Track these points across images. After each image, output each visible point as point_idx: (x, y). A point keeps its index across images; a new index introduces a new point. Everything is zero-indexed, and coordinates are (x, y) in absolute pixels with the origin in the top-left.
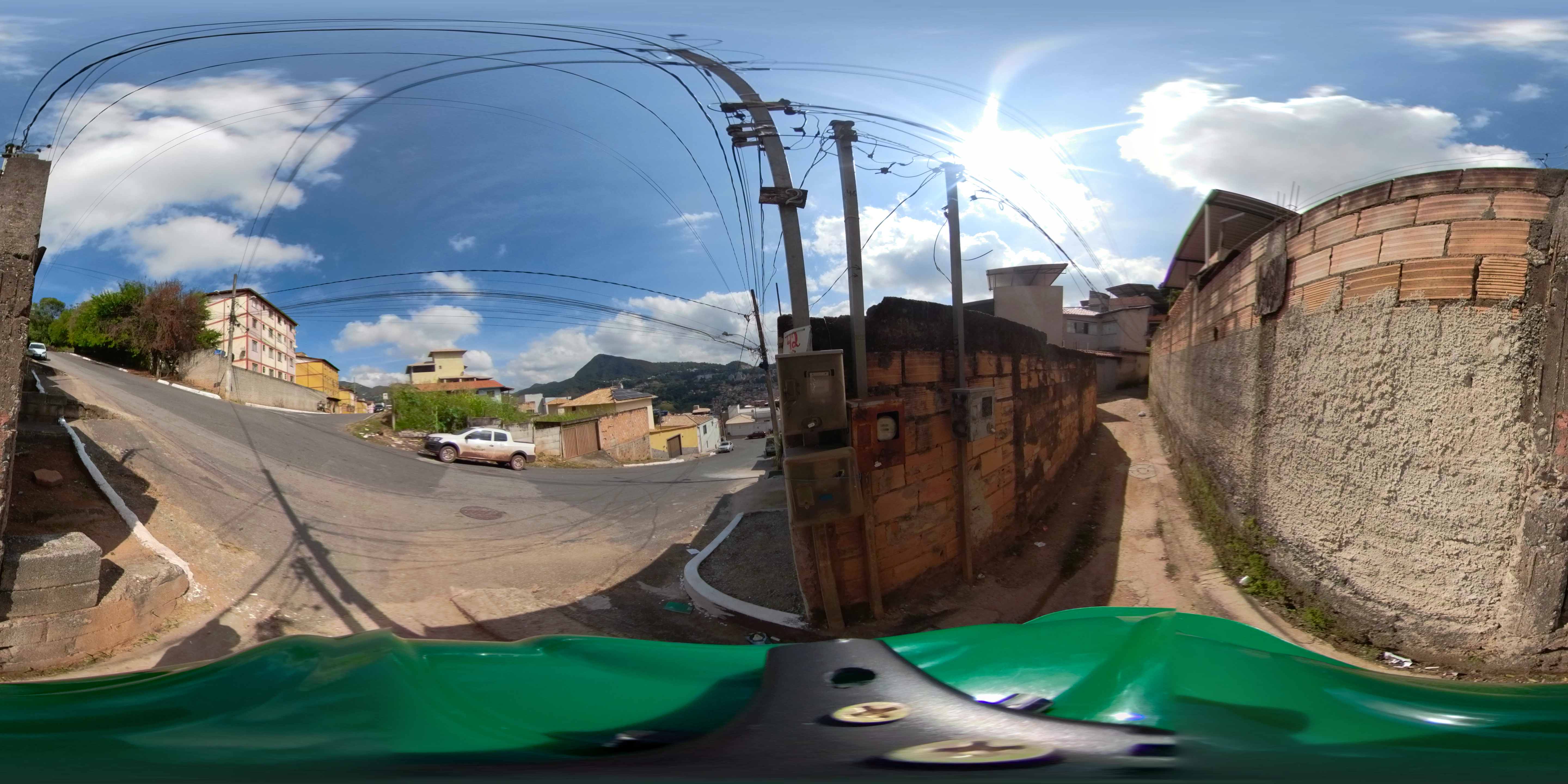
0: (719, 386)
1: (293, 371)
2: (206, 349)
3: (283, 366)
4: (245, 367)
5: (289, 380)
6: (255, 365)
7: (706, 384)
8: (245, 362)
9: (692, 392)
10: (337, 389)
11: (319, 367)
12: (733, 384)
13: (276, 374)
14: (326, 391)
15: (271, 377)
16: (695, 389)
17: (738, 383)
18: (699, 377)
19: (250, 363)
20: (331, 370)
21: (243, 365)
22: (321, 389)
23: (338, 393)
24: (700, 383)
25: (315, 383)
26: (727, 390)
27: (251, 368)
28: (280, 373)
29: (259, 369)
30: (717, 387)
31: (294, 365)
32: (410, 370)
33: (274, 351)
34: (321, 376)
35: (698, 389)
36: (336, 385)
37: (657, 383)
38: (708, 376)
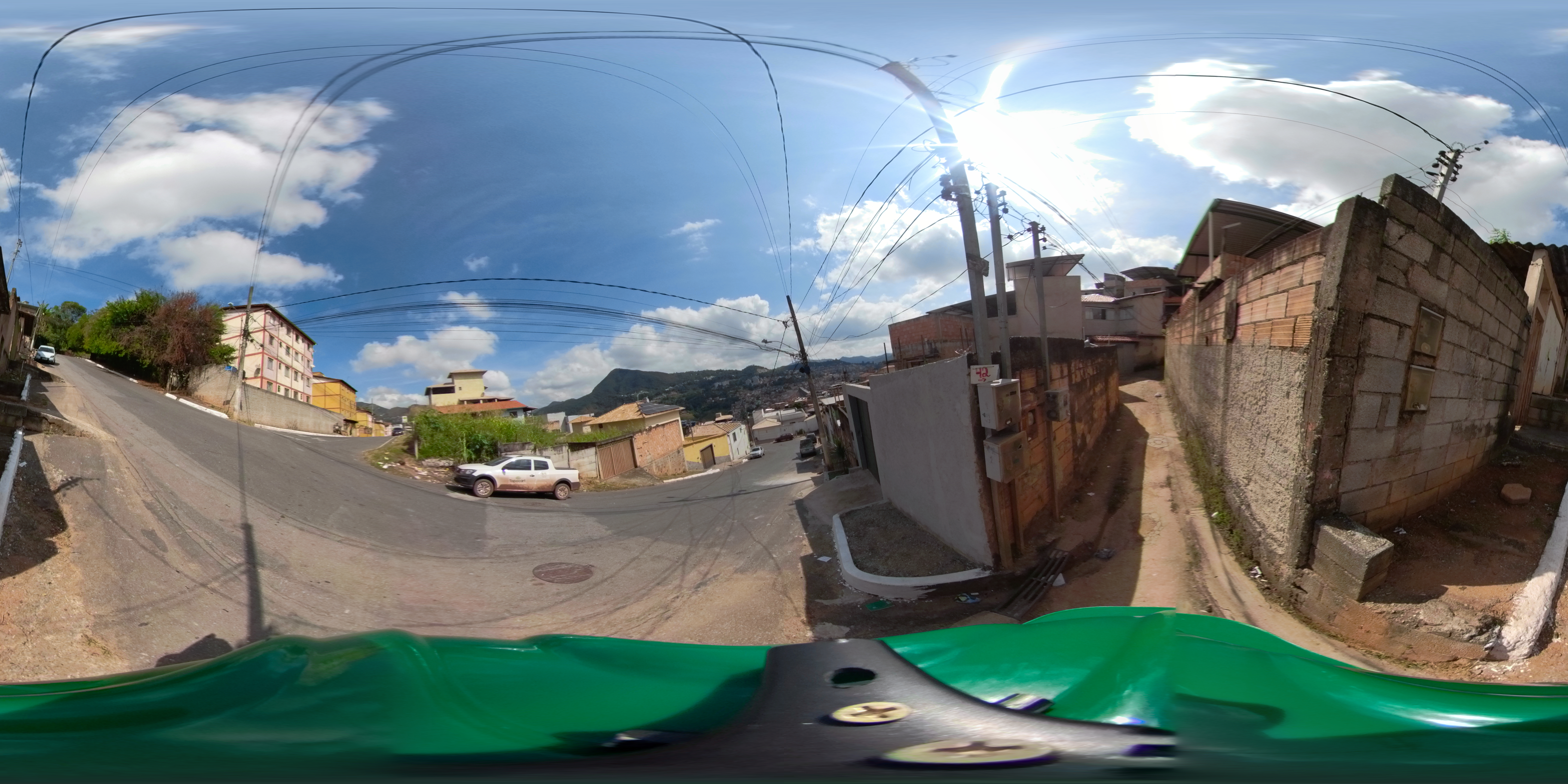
0: (737, 392)
1: (310, 391)
2: (218, 364)
3: (299, 385)
4: (259, 386)
5: (305, 401)
6: (270, 383)
7: (723, 391)
8: (259, 380)
9: (711, 400)
10: (354, 411)
11: (336, 388)
12: (751, 389)
13: (291, 395)
14: (343, 413)
15: (286, 397)
16: (714, 396)
17: (756, 387)
18: (717, 384)
19: (265, 381)
20: (349, 391)
21: (257, 383)
22: (338, 411)
23: (355, 414)
24: (718, 390)
25: (331, 404)
26: (745, 395)
27: (265, 387)
28: (296, 393)
29: (273, 389)
30: (735, 393)
31: (311, 386)
32: (429, 392)
33: (290, 370)
34: (338, 397)
35: (716, 396)
36: (353, 407)
37: (675, 393)
38: (726, 383)
